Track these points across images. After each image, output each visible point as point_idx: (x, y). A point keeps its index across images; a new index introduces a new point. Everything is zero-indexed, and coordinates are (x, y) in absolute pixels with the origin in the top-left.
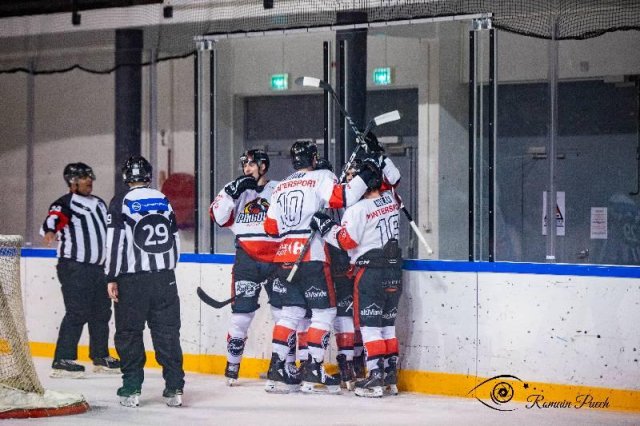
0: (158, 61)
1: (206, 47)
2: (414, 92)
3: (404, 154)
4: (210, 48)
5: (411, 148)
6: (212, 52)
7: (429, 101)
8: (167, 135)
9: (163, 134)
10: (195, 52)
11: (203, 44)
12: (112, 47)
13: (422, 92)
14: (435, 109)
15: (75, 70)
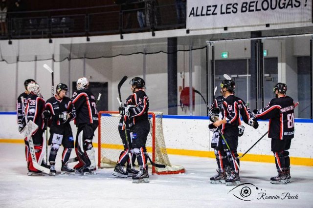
0: (192, 49)
1: (211, 45)
2: (276, 58)
3: (271, 80)
4: (212, 45)
5: (274, 78)
6: (213, 47)
7: (282, 62)
8: (182, 74)
9: (181, 73)
10: (207, 47)
11: (209, 44)
12: (167, 43)
13: (279, 59)
14: (284, 64)
15: (161, 53)
